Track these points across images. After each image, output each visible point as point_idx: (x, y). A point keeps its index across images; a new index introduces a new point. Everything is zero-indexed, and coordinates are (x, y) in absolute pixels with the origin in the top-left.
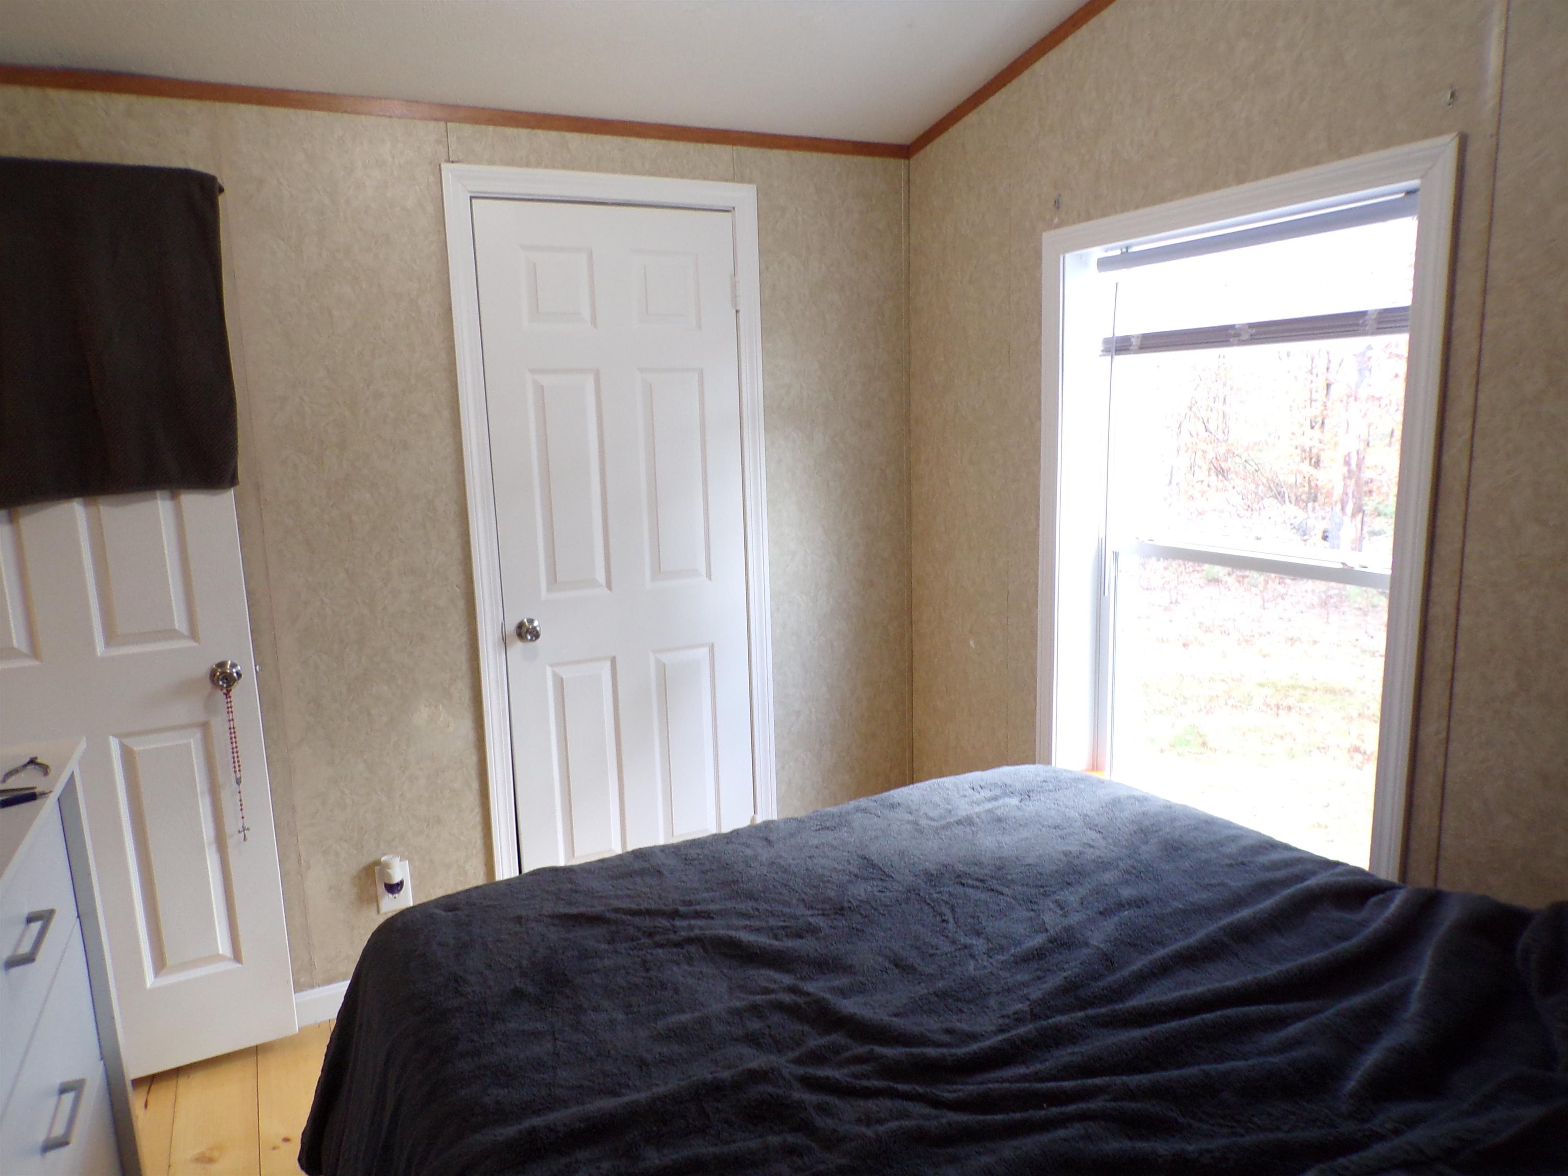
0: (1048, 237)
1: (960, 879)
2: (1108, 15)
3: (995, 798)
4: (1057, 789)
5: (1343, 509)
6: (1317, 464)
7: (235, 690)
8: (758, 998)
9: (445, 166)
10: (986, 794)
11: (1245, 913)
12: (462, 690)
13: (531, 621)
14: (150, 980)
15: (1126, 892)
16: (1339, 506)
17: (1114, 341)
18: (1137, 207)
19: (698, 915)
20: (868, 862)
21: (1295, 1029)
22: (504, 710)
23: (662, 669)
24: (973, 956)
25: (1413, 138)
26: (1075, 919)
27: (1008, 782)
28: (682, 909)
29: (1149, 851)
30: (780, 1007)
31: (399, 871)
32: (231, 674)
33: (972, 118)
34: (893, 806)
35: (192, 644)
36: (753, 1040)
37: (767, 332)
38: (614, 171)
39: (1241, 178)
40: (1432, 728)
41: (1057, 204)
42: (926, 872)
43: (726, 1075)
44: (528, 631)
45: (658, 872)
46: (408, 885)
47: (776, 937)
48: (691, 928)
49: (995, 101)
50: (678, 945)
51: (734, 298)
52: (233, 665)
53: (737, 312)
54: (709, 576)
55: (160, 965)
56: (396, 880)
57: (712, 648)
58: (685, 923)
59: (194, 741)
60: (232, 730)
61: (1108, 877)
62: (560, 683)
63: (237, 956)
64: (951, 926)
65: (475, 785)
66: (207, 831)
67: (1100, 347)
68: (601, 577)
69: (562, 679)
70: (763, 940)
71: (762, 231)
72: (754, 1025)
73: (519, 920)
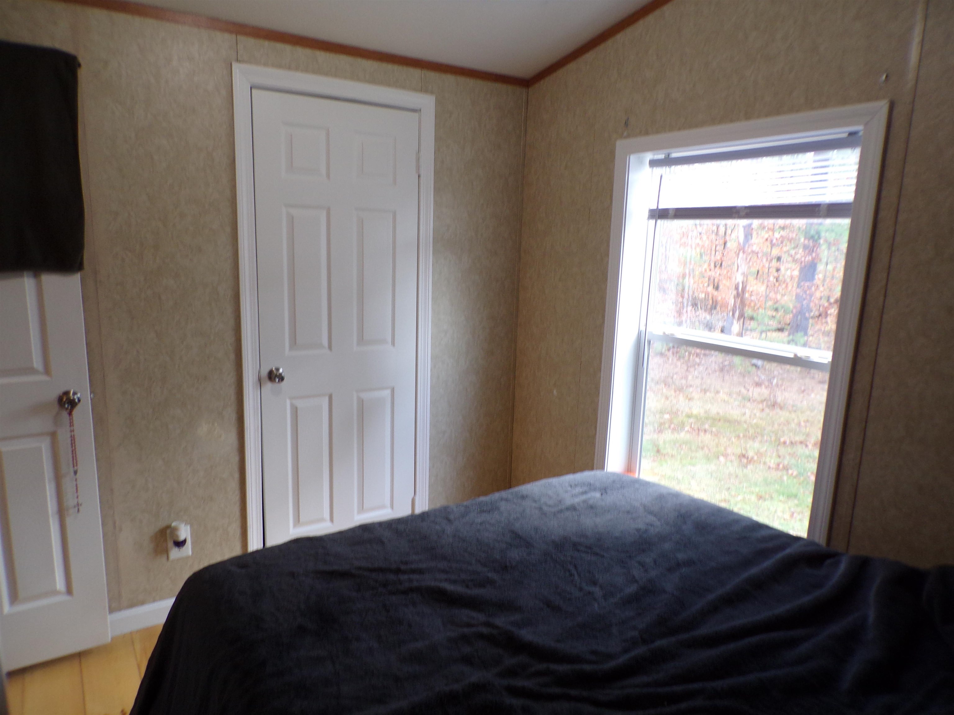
0: (620, 145)
1: (575, 546)
2: (667, 10)
3: (585, 493)
4: (622, 487)
5: (733, 315)
6: (717, 288)
7: (76, 412)
8: (466, 630)
9: (235, 66)
10: (578, 490)
11: (754, 571)
12: (230, 413)
13: (278, 370)
14: (7, 608)
15: (681, 556)
16: (731, 313)
17: (658, 211)
18: (679, 129)
19: (413, 571)
20: (516, 535)
21: (804, 648)
22: (258, 427)
23: (361, 402)
24: (595, 599)
25: (859, 101)
26: (653, 574)
27: (592, 482)
28: (403, 567)
29: (688, 528)
30: (481, 636)
31: (184, 532)
32: (74, 400)
33: (572, 66)
34: (523, 497)
35: (44, 378)
36: (467, 660)
37: (437, 190)
38: (345, 78)
39: (748, 117)
40: (851, 456)
41: (626, 124)
42: (553, 542)
43: (457, 687)
44: (276, 376)
45: (380, 542)
46: (189, 542)
47: (467, 587)
48: (411, 581)
49: (589, 56)
50: (405, 592)
51: (418, 167)
52: (75, 393)
53: (419, 176)
54: (393, 344)
55: (14, 597)
56: (182, 538)
57: (393, 390)
58: (406, 577)
59: (45, 446)
60: (73, 438)
61: (667, 546)
62: (295, 411)
63: (69, 591)
64: (576, 577)
65: (237, 475)
66: (51, 506)
67: (647, 214)
68: (325, 342)
69: (297, 408)
70: (459, 589)
71: (438, 126)
72: (467, 650)
73: (292, 575)
